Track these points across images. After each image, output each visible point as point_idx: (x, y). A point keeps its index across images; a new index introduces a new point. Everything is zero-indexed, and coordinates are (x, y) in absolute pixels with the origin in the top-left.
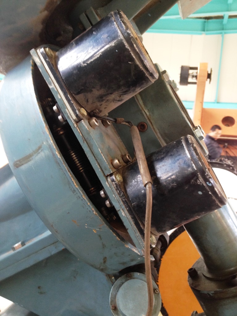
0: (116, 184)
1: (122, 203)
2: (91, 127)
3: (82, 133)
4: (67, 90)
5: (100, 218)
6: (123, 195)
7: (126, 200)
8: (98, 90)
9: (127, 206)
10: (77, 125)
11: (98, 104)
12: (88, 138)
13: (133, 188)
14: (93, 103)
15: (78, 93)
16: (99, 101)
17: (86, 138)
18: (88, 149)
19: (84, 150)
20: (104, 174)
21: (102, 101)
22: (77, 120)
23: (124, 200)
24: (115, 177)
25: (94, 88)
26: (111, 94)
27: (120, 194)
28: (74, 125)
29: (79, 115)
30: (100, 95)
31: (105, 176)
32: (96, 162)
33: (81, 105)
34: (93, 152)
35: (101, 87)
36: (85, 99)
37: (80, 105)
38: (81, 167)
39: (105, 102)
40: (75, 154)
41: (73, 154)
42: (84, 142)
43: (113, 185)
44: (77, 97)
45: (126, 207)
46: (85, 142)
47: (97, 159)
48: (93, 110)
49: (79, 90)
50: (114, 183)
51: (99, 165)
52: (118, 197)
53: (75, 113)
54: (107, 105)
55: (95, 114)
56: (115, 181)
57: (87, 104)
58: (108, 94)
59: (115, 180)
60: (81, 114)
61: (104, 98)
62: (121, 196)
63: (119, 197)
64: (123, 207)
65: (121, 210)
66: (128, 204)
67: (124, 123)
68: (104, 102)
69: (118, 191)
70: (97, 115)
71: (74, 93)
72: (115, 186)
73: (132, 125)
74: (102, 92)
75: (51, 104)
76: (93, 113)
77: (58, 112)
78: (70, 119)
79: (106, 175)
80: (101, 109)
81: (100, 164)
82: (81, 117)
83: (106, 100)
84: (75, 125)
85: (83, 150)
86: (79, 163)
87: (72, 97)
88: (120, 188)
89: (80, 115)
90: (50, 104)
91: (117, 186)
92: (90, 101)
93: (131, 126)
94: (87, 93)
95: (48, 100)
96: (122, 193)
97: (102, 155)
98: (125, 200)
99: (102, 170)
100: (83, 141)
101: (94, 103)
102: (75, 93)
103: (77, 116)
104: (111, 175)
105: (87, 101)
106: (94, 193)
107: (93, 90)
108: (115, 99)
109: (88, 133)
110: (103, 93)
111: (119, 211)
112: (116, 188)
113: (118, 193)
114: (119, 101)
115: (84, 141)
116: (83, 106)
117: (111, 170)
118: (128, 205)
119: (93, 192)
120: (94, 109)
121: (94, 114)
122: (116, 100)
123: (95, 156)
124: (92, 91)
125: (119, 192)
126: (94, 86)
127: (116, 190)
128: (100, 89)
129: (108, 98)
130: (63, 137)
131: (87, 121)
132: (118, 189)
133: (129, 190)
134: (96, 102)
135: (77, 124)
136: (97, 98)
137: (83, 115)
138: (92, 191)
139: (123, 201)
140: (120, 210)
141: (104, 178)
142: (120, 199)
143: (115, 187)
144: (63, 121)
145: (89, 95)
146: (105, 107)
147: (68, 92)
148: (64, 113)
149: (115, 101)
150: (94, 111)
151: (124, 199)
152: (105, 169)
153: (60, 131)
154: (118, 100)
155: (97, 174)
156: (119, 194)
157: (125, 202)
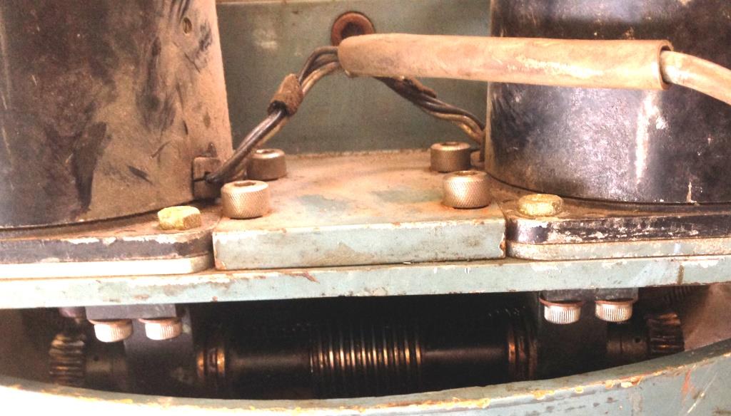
0: (562, 230)
1: (657, 246)
2: (259, 219)
3: (268, 265)
4: (46, 234)
5: (659, 373)
6: (627, 225)
7: (654, 217)
8: (111, 98)
9: (683, 230)
10: (220, 270)
11: (175, 136)
12: (302, 254)
13: (619, 167)
14: (158, 155)
15: (84, 192)
16: (165, 124)
17: (296, 260)
18: (352, 274)
19: (347, 294)
20: (493, 260)
21: (169, 110)
22: (199, 260)
23: (649, 228)
24: (531, 217)
25: (89, 110)
26: (156, 51)
27: (618, 232)
28: (216, 284)
29: (183, 240)
30: (138, 104)
31: (501, 259)
32: (424, 269)
33: (142, 210)
34: (376, 259)
35: (102, 72)
36: (122, 178)
37: (140, 215)
38: (402, 349)
39: (182, 102)
40: (336, 351)
41: (331, 354)
42: (311, 279)
43: (562, 247)
44: (100, 207)
45: (685, 236)
46: (312, 272)
47: (411, 257)
48: (192, 174)
49: (73, 182)
50: (553, 236)
51: (443, 261)
52: (619, 249)
53: (166, 250)
54: (199, 107)
55: (211, 176)
56: (549, 225)
57: (151, 183)
58: (151, 66)
59: (545, 226)
60: (181, 229)
61: (162, 96)
62: (629, 233)
63: (624, 245)
64: (677, 246)
65: (684, 264)
66: (675, 219)
67: (308, 83)
68: (178, 104)
69: (599, 235)
70: (219, 169)
71: (75, 213)
72: (569, 239)
73: (335, 53)
74: (127, 85)
75: (81, 343)
76: (202, 183)
77: (128, 329)
78: (184, 288)
79: (502, 253)
80: (204, 144)
81: (441, 256)
82: (196, 233)
83: (177, 94)
84: (221, 278)
85: (341, 299)
86: (380, 351)
87: (90, 230)
88: (589, 221)
89: (187, 233)
90: (79, 348)
91: (575, 231)
92: (145, 162)
93: (337, 61)
94: (101, 154)
95: (60, 348)
96: (617, 220)
97: (410, 226)
98: (654, 224)
99: (471, 260)
100: (305, 279)
101: (161, 149)
102: (74, 206)
103: (183, 250)
104: (511, 232)
105: (140, 175)
106: (532, 353)
107: (99, 117)
108: (187, 51)
109: (283, 238)
110: (135, 83)
111: (681, 276)
112: (580, 240)
113: (606, 240)
114: (204, 44)
115: (305, 275)
116: (152, 205)
117: (489, 222)
118: (679, 222)
119: (527, 350)
120: (188, 171)
121: (210, 182)
122: (197, 54)
123: (394, 259)
124: (102, 127)
125: (603, 231)
126: (86, 103)
127: (588, 240)
128: (109, 82)
129: (170, 81)
130: (240, 362)
131: (226, 223)
132: (590, 231)
133: (620, 187)
134: (164, 141)
135: (218, 266)
136: (146, 121)
137: (189, 223)
138: (522, 354)
139: (651, 237)
140: (681, 269)
141: (511, 267)
142: (636, 244)
143: (574, 242)
144: (177, 326)
145: (115, 151)
146: (201, 118)
147: (58, 238)
148: (141, 302)
149: (197, 62)
150: (197, 176)
151: (644, 225)
152: (476, 244)
153: (209, 363)
154: (197, 44)
155: (478, 291)
156: (612, 236)
157: (662, 230)
